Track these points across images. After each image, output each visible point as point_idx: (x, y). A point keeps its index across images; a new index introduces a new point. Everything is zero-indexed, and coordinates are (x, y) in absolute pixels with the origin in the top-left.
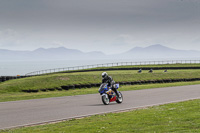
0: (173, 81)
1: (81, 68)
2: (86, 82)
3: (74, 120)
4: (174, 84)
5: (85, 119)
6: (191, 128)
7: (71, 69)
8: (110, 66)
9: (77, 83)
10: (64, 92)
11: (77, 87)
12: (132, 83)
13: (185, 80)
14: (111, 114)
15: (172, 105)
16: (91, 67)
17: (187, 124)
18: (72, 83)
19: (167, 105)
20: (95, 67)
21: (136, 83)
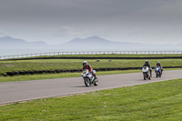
0: (109, 69)
1: (25, 57)
2: (30, 69)
3: (17, 103)
4: (110, 72)
5: (28, 102)
6: (124, 112)
7: (16, 57)
8: (52, 55)
9: (21, 70)
10: (9, 77)
11: (21, 73)
12: (72, 71)
13: (119, 69)
14: (52, 98)
15: (107, 91)
16: (34, 56)
17: (120, 108)
18: (17, 70)
19: (103, 91)
20: (38, 55)
21: (75, 71)
